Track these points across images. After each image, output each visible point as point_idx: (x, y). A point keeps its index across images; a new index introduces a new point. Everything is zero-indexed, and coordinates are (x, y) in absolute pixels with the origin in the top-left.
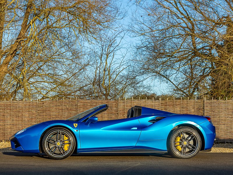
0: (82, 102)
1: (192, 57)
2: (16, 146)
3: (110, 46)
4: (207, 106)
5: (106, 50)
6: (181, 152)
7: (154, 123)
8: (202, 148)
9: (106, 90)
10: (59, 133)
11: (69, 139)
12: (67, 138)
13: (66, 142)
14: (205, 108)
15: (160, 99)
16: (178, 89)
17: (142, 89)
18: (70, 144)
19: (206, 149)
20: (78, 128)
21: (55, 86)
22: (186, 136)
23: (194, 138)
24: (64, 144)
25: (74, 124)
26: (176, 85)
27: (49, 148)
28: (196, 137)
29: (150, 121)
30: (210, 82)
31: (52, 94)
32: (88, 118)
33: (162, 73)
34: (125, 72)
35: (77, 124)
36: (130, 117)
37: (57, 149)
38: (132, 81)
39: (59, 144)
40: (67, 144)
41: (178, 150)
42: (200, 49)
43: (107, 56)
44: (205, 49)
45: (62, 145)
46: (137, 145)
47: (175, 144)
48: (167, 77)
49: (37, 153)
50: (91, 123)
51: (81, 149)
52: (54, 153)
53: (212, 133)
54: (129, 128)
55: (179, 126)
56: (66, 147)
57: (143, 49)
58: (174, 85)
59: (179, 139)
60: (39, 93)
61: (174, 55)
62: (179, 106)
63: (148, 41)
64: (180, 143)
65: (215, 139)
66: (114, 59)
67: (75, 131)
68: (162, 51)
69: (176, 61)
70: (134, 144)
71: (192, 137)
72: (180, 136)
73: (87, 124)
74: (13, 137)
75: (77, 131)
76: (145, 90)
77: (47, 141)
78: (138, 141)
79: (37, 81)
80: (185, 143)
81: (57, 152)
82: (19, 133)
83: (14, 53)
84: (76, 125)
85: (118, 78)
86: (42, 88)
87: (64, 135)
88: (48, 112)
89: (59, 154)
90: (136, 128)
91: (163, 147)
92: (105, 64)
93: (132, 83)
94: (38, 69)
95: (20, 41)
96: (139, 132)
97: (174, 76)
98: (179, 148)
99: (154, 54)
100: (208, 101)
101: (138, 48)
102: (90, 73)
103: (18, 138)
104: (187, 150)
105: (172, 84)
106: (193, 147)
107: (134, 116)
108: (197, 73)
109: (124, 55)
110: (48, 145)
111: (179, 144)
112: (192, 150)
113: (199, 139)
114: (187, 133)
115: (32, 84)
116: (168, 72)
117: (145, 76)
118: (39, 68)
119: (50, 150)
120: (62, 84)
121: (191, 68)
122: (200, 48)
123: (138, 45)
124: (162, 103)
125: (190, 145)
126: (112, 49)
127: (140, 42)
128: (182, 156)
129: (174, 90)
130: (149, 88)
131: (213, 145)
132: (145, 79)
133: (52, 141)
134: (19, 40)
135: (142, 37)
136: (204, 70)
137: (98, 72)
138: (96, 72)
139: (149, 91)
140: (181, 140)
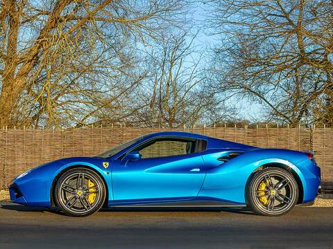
0: (129, 132)
1: (298, 66)
2: (17, 196)
3: (176, 48)
4: (316, 138)
5: (170, 55)
6: (266, 206)
7: (225, 161)
8: (300, 200)
9: (170, 113)
10: (81, 177)
11: (95, 186)
12: (93, 185)
13: (90, 190)
14: (314, 140)
15: (246, 127)
16: (278, 113)
17: (222, 113)
18: (97, 192)
19: (306, 202)
20: (110, 169)
21: (96, 108)
22: (275, 182)
23: (288, 185)
24: (88, 193)
25: (104, 163)
26: (275, 107)
27: (66, 199)
28: (289, 183)
29: (220, 159)
30: (324, 102)
31: (91, 120)
32: (125, 155)
33: (253, 88)
34: (198, 88)
35: (108, 164)
36: (189, 153)
37: (78, 200)
38: (207, 100)
39: (80, 193)
40: (92, 193)
41: (263, 203)
42: (310, 53)
43: (172, 63)
44: (318, 53)
45: (85, 195)
46: (199, 195)
47: (258, 194)
48: (261, 95)
49: (47, 207)
50: (129, 161)
51: (114, 201)
52: (73, 207)
53: (315, 177)
54: (187, 169)
55: (265, 166)
56: (91, 198)
57: (226, 53)
58: (272, 106)
59: (263, 187)
60: (72, 118)
61: (271, 62)
62: (274, 138)
63: (232, 41)
64: (266, 192)
65: (320, 187)
66: (182, 69)
67: (104, 173)
68: (253, 57)
69: (275, 71)
70: (194, 194)
71: (284, 183)
72: (265, 182)
73: (123, 163)
74: (12, 183)
75: (108, 173)
76: (227, 113)
77: (62, 189)
78: (202, 189)
79: (70, 101)
80: (273, 192)
81: (77, 205)
82: (21, 176)
83: (35, 60)
84: (106, 165)
85: (188, 96)
86: (77, 111)
87: (88, 179)
88: (78, 146)
89: (81, 209)
90: (199, 170)
91: (239, 198)
92: (168, 75)
93: (208, 104)
94: (71, 84)
95: (42, 42)
96: (203, 175)
97: (271, 93)
98: (264, 199)
99: (241, 60)
100: (318, 130)
101: (218, 52)
102: (147, 88)
103: (19, 184)
104: (277, 203)
105: (268, 105)
106: (285, 199)
107: (195, 152)
108: (306, 89)
109: (196, 62)
110: (65, 194)
111: (264, 193)
112: (284, 203)
113: (294, 186)
114: (276, 178)
115: (61, 105)
116: (262, 88)
117: (227, 93)
118: (73, 82)
119: (67, 202)
120: (106, 105)
121: (297, 82)
122: (310, 51)
123: (218, 47)
124: (248, 133)
125: (281, 195)
126: (178, 53)
127: (221, 42)
128: (268, 211)
129: (271, 114)
130: (233, 110)
131: (317, 195)
132: (228, 98)
133: (70, 189)
134: (40, 40)
135: (223, 35)
136: (316, 84)
137: (158, 87)
138: (154, 87)
139: (233, 116)
140: (267, 187)
